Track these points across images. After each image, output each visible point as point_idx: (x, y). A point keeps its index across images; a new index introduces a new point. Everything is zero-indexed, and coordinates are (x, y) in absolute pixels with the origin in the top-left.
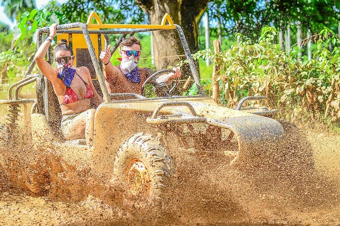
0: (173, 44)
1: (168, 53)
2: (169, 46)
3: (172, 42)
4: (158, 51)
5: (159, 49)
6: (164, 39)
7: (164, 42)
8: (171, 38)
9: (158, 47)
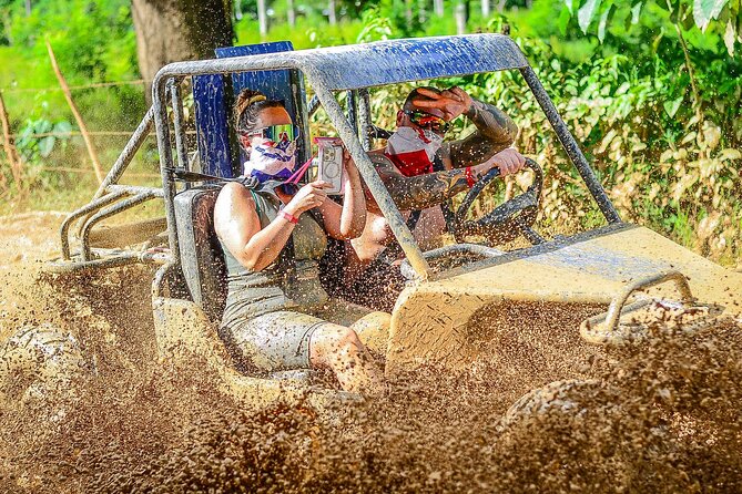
0: (177, 24)
1: (168, 43)
2: (170, 29)
3: (174, 19)
4: (147, 41)
5: (148, 35)
6: (156, 14)
7: (156, 20)
8: (173, 11)
9: (144, 33)
